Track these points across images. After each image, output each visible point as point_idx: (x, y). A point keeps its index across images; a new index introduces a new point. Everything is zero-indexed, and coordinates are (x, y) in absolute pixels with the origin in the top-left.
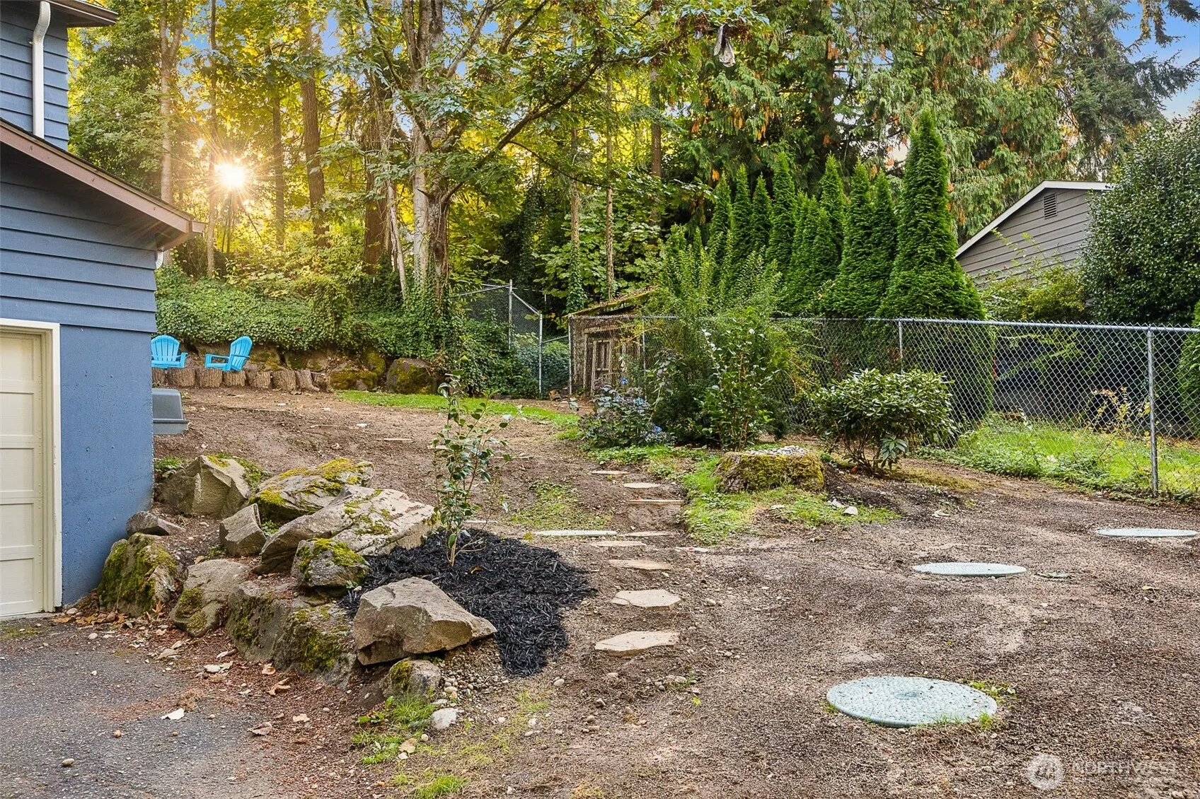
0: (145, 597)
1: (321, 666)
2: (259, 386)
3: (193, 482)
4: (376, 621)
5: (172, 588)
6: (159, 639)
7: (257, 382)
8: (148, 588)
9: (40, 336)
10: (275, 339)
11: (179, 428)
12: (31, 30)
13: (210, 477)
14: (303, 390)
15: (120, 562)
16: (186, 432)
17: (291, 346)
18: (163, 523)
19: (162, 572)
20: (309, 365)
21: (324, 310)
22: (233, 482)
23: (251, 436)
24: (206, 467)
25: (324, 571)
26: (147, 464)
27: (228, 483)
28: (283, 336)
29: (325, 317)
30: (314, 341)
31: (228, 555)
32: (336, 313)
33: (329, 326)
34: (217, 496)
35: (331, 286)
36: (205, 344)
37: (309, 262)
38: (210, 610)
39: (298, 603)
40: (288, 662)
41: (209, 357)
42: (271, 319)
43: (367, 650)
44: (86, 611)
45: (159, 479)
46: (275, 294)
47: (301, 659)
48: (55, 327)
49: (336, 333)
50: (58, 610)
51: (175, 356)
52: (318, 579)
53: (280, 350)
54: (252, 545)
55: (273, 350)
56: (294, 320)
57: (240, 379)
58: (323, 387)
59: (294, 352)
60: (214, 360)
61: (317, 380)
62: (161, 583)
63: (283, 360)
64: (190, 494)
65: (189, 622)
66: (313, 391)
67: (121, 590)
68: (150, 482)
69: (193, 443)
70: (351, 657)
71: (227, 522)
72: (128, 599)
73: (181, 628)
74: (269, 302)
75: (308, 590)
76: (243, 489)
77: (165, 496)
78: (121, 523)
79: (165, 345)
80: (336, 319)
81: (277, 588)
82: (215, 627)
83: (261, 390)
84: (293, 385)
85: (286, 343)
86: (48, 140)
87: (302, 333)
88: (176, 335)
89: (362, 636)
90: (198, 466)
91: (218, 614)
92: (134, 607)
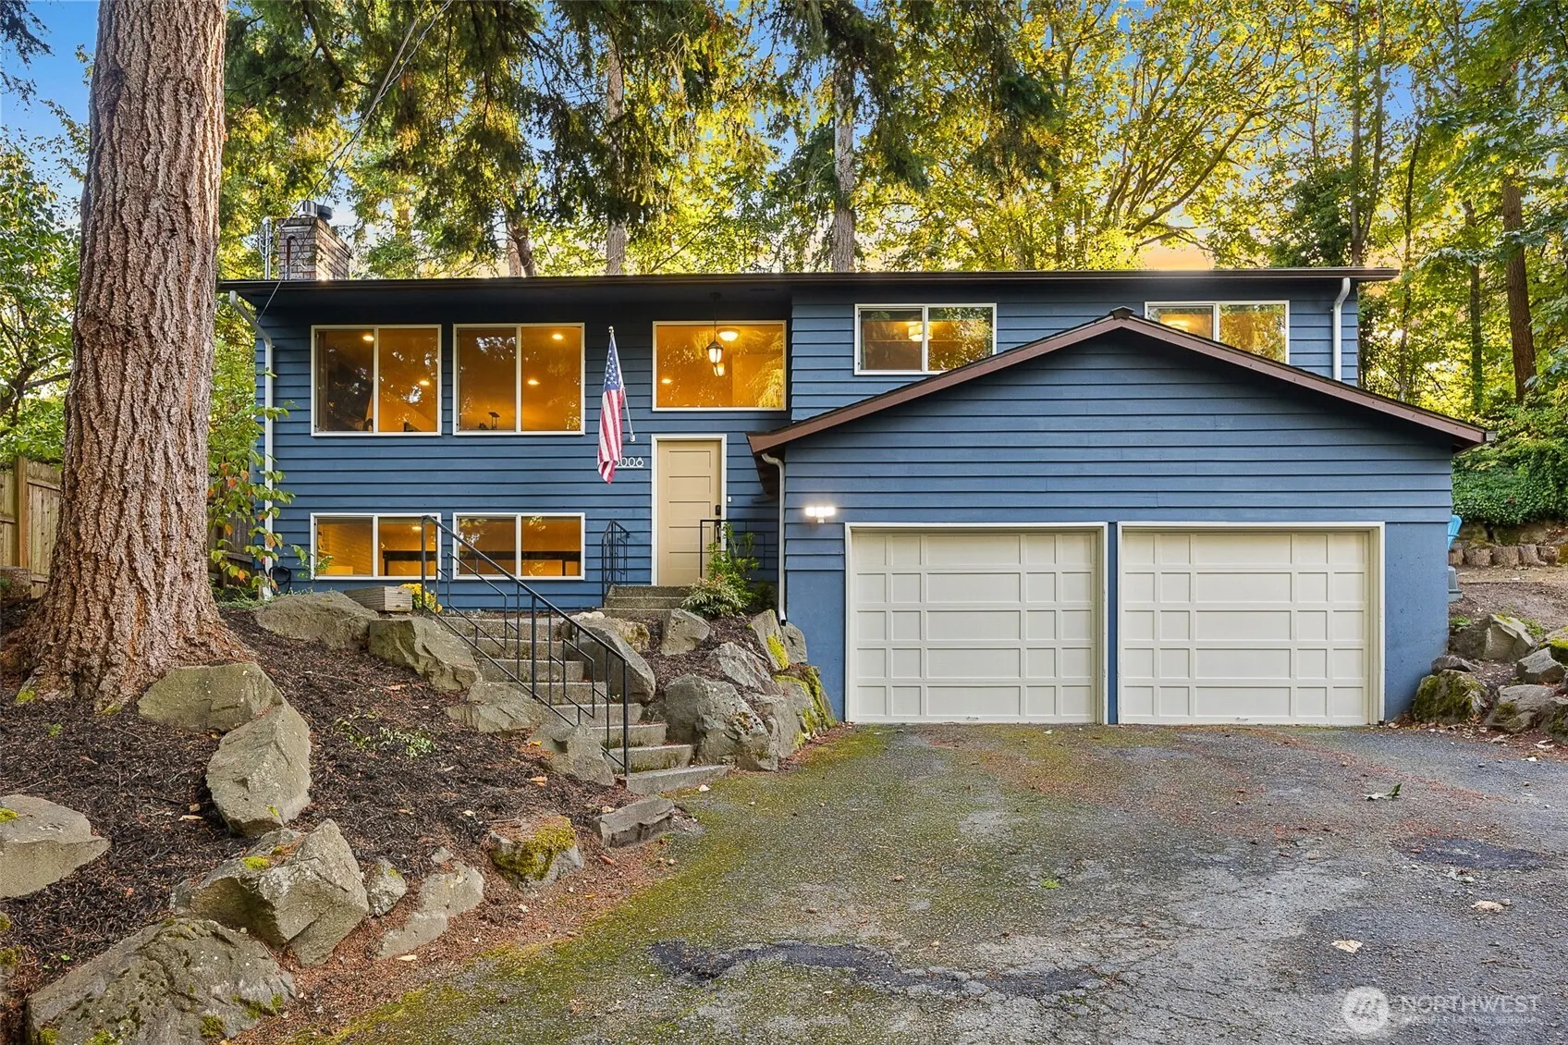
0: (1463, 711)
2: (1478, 563)
3: (1484, 635)
5: (1484, 705)
6: (1481, 735)
7: (1476, 560)
8: (1466, 704)
9: (1368, 533)
10: (1483, 515)
11: (1454, 597)
12: (1333, 300)
13: (1499, 630)
14: (1529, 565)
15: (1433, 690)
16: (1461, 600)
17: (1501, 521)
18: (1464, 663)
19: (1476, 693)
20: (1522, 539)
21: (1544, 477)
22: (1518, 635)
23: (1520, 602)
24: (1496, 623)
26: (1443, 623)
27: (1515, 636)
28: (1496, 510)
29: (1546, 484)
30: (1529, 513)
31: (1532, 682)
32: (1559, 480)
33: (1549, 495)
34: (1505, 645)
35: (1554, 451)
37: (1527, 428)
38: (1525, 718)
42: (1478, 494)
44: (1402, 724)
45: (1453, 633)
46: (1482, 467)
48: (1382, 525)
49: (1558, 502)
50: (1383, 723)
53: (1487, 526)
54: (1553, 675)
55: (1480, 527)
56: (1504, 492)
57: (1457, 558)
58: (1551, 561)
59: (1505, 527)
61: (1544, 554)
62: (1476, 702)
63: (1491, 537)
64: (1482, 643)
65: (1506, 724)
66: (1539, 566)
67: (1439, 708)
68: (1446, 636)
69: (1469, 608)
71: (1522, 661)
72: (1446, 713)
73: (1500, 728)
74: (1470, 476)
76: (1529, 640)
77: (1458, 646)
78: (1429, 663)
80: (1559, 486)
82: (1530, 727)
83: (1480, 568)
84: (1516, 561)
85: (1496, 518)
86: (1344, 382)
87: (1515, 505)
90: (1488, 622)
91: (1532, 719)
92: (1452, 718)
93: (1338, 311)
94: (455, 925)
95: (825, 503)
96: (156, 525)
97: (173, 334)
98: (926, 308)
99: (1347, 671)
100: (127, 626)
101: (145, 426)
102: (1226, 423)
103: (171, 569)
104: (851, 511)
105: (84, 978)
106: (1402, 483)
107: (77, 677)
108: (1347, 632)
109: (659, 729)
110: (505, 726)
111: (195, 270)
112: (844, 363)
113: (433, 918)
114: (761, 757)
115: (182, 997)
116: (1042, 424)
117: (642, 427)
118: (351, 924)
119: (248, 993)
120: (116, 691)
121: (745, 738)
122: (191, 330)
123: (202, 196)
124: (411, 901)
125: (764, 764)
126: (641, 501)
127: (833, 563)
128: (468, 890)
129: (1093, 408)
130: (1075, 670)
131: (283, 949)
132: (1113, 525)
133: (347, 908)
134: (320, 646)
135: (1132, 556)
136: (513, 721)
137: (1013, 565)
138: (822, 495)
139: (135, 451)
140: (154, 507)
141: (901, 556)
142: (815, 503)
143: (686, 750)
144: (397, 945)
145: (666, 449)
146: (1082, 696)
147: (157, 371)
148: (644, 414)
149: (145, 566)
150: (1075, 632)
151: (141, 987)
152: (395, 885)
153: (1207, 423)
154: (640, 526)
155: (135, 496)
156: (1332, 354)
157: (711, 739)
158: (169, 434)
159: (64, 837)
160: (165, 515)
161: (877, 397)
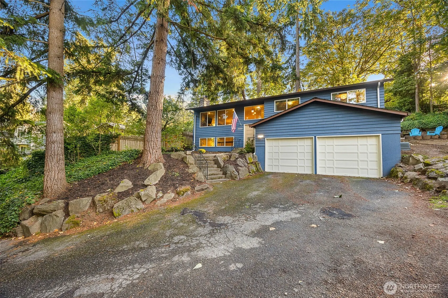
0: (397, 177)
1: (428, 190)
2: (443, 138)
3: (409, 159)
4: (440, 183)
5: (402, 176)
6: (398, 183)
8: (398, 175)
9: (378, 136)
11: (408, 149)
12: (377, 87)
13: (413, 157)
15: (393, 171)
16: (410, 150)
18: (401, 165)
19: (400, 173)
22: (419, 159)
23: (428, 150)
25: (433, 175)
26: (400, 156)
31: (415, 171)
34: (415, 162)
36: (428, 129)
38: (409, 180)
39: (427, 180)
40: (422, 189)
41: (428, 132)
43: (438, 188)
44: (387, 178)
45: (402, 158)
47: (425, 188)
48: (381, 135)
50: (382, 177)
51: (418, 132)
52: (431, 176)
54: (420, 170)
57: (437, 137)
60: (430, 133)
62: (400, 175)
64: (409, 161)
65: (405, 181)
67: (393, 175)
68: (401, 159)
70: (435, 189)
71: (415, 166)
72: (394, 177)
73: (403, 182)
75: (429, 178)
76: (421, 160)
77: (403, 161)
78: (394, 165)
79: (415, 131)
81: (422, 177)
82: (409, 182)
88: (419, 128)
89: (437, 186)
90: (411, 156)
91: (410, 180)
92: (395, 178)
93: (378, 89)
94: (167, 201)
95: (262, 135)
96: (152, 145)
97: (155, 122)
98: (287, 100)
99: (374, 166)
100: (149, 158)
101: (151, 133)
102: (340, 116)
103: (154, 151)
104: (266, 136)
105: (120, 203)
106: (386, 125)
107: (144, 164)
108: (374, 157)
109: (222, 172)
110: (193, 172)
111: (158, 114)
112: (272, 110)
113: (165, 200)
114: (235, 178)
115: (129, 207)
116: (301, 119)
117: (243, 123)
118: (152, 200)
119: (137, 207)
120: (146, 166)
121: (232, 175)
122: (157, 121)
123: (159, 105)
124: (162, 197)
125: (236, 179)
126: (242, 134)
127: (263, 145)
128: (171, 196)
129: (311, 115)
130: (309, 164)
131: (143, 202)
132: (315, 137)
133: (152, 198)
134: (177, 159)
135: (319, 142)
136: (194, 171)
137: (296, 145)
138: (261, 134)
139: (150, 137)
140: (152, 143)
141: (275, 143)
142: (260, 135)
143: (224, 176)
144: (158, 203)
145: (246, 126)
146: (310, 168)
147: (153, 127)
148: (243, 121)
149: (151, 150)
150: (309, 157)
151: (125, 205)
152: (160, 194)
153: (336, 116)
154: (242, 138)
155: (150, 142)
156: (377, 98)
157: (227, 175)
158: (154, 134)
159: (127, 185)
160: (153, 144)
161: (272, 116)
